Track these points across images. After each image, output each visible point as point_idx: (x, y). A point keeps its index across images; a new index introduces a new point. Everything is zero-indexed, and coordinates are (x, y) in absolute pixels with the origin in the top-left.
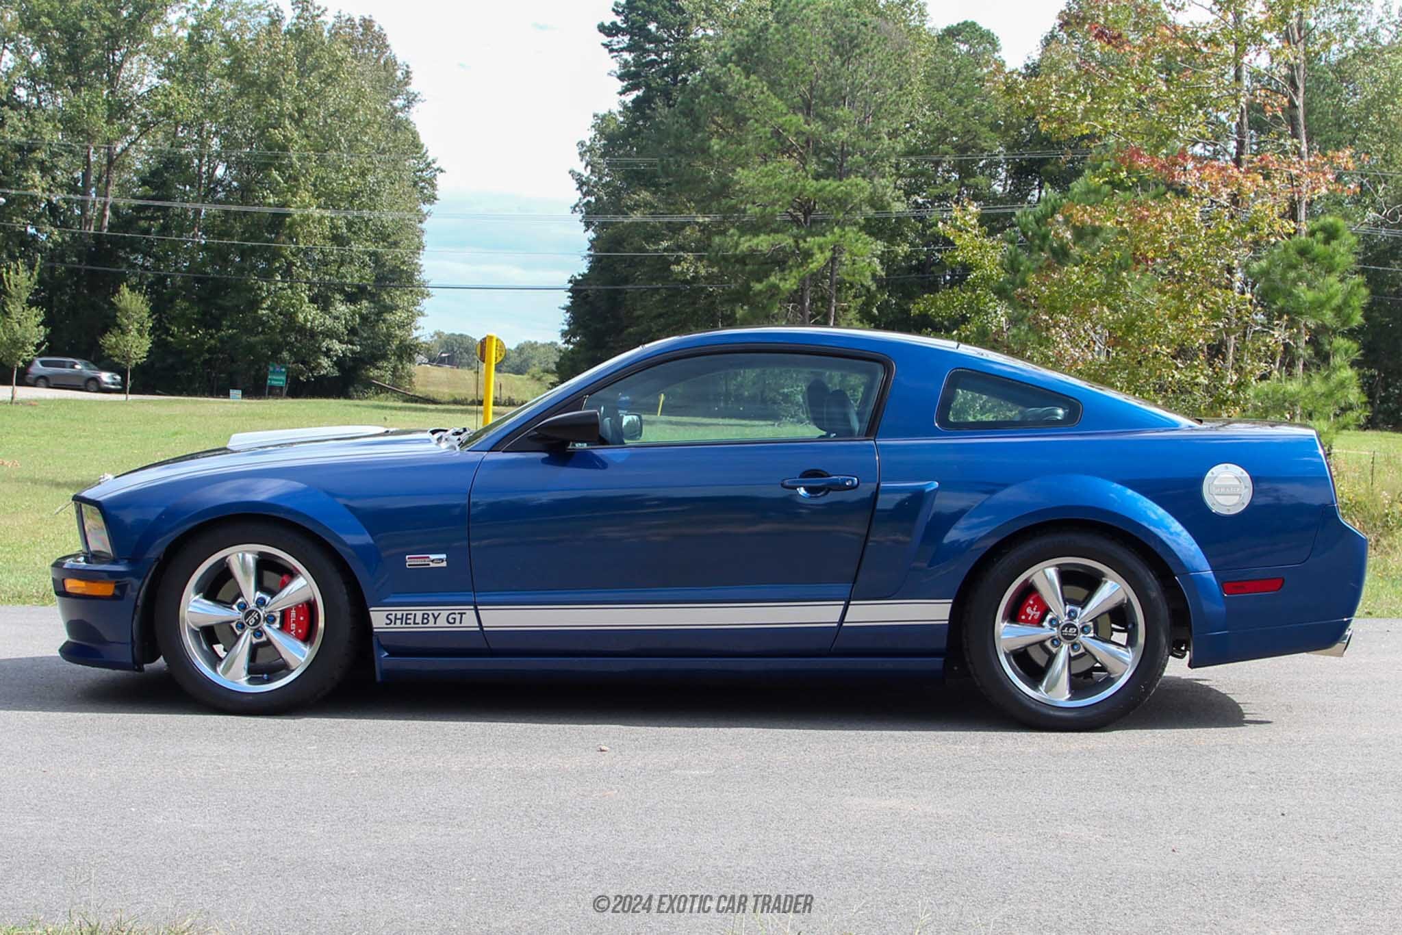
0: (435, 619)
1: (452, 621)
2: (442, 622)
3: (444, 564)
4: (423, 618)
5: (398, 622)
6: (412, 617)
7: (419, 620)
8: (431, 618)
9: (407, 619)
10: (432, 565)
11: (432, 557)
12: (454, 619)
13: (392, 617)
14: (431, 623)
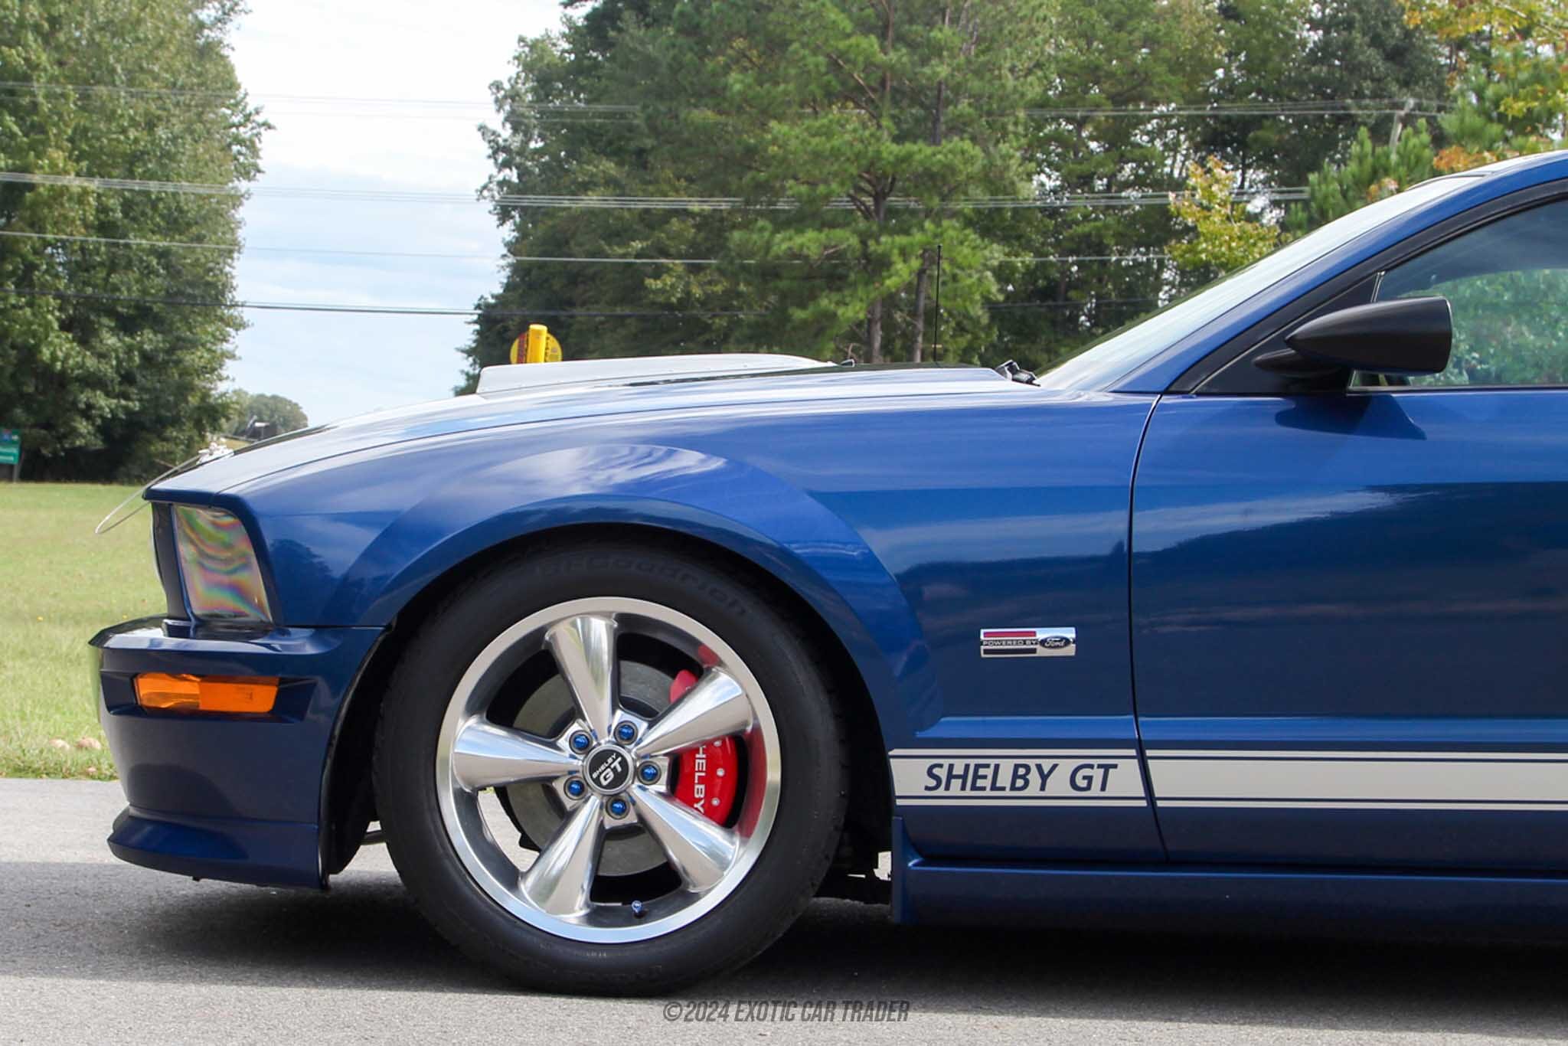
0: (1044, 777)
1: (1083, 784)
2: (1059, 786)
3: (1070, 650)
4: (1015, 776)
5: (956, 784)
6: (989, 772)
7: (1004, 779)
8: (1034, 777)
9: (976, 777)
10: (1042, 652)
11: (1042, 634)
12: (1089, 779)
13: (942, 773)
14: (1034, 789)
